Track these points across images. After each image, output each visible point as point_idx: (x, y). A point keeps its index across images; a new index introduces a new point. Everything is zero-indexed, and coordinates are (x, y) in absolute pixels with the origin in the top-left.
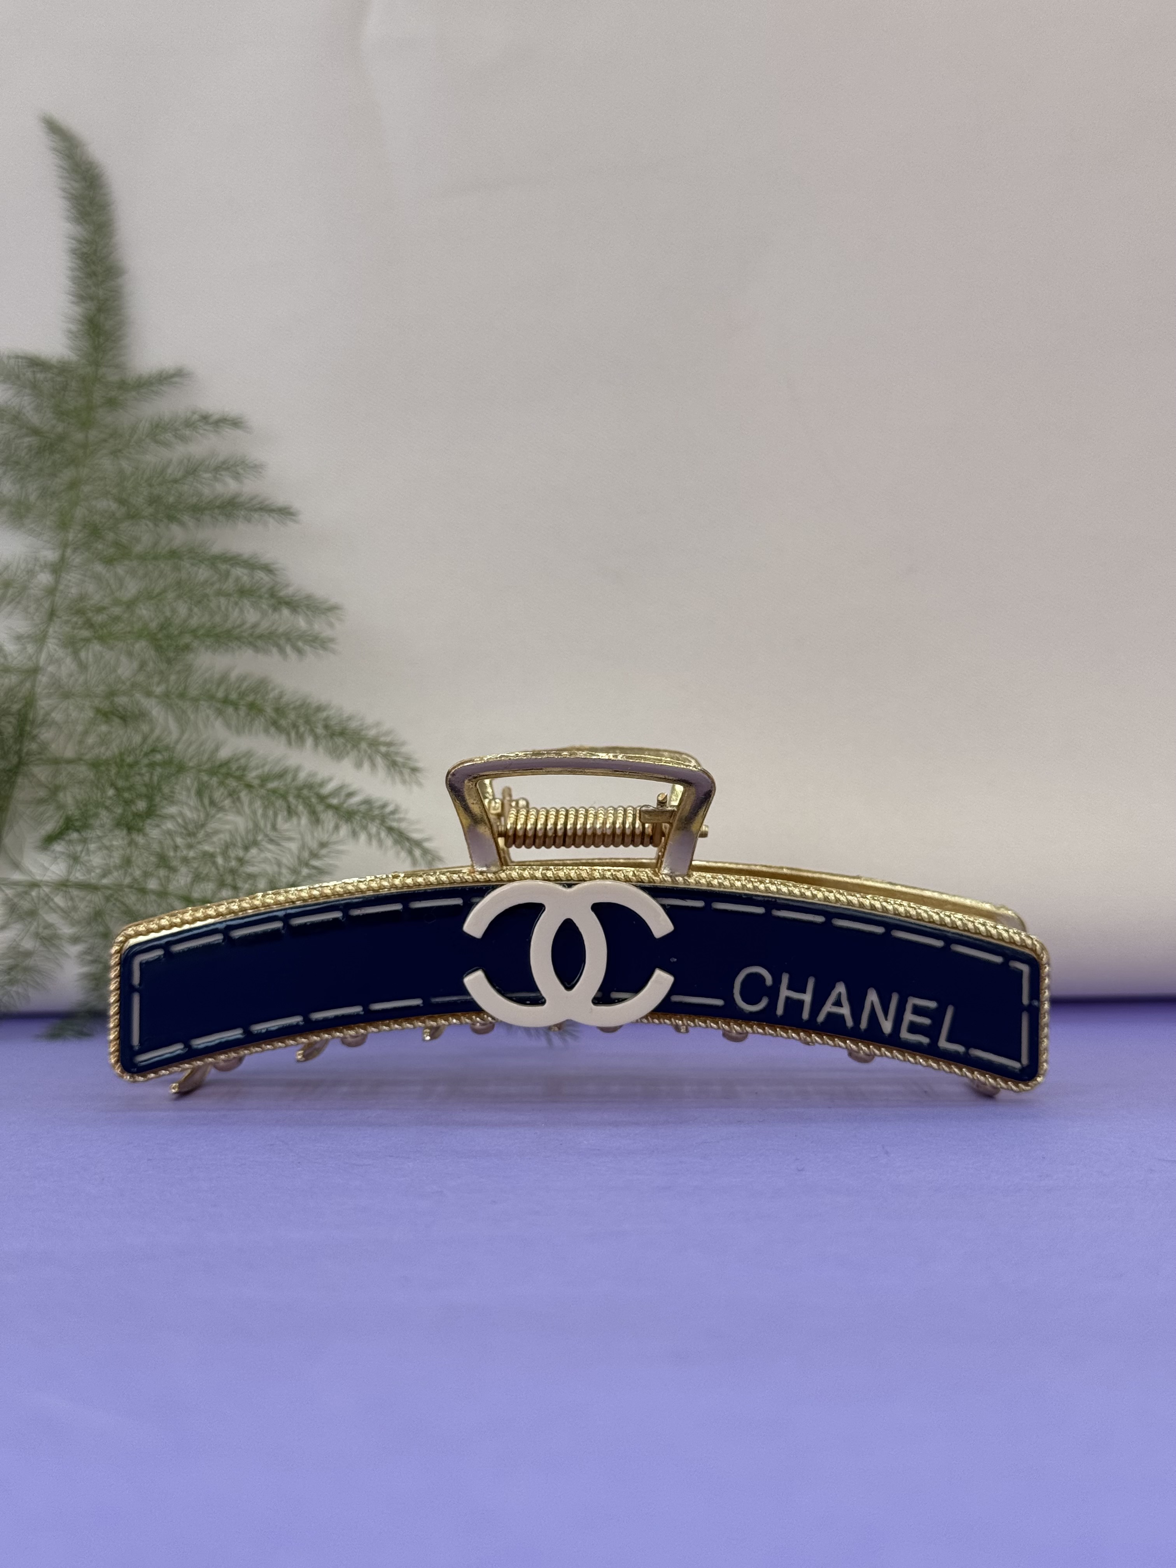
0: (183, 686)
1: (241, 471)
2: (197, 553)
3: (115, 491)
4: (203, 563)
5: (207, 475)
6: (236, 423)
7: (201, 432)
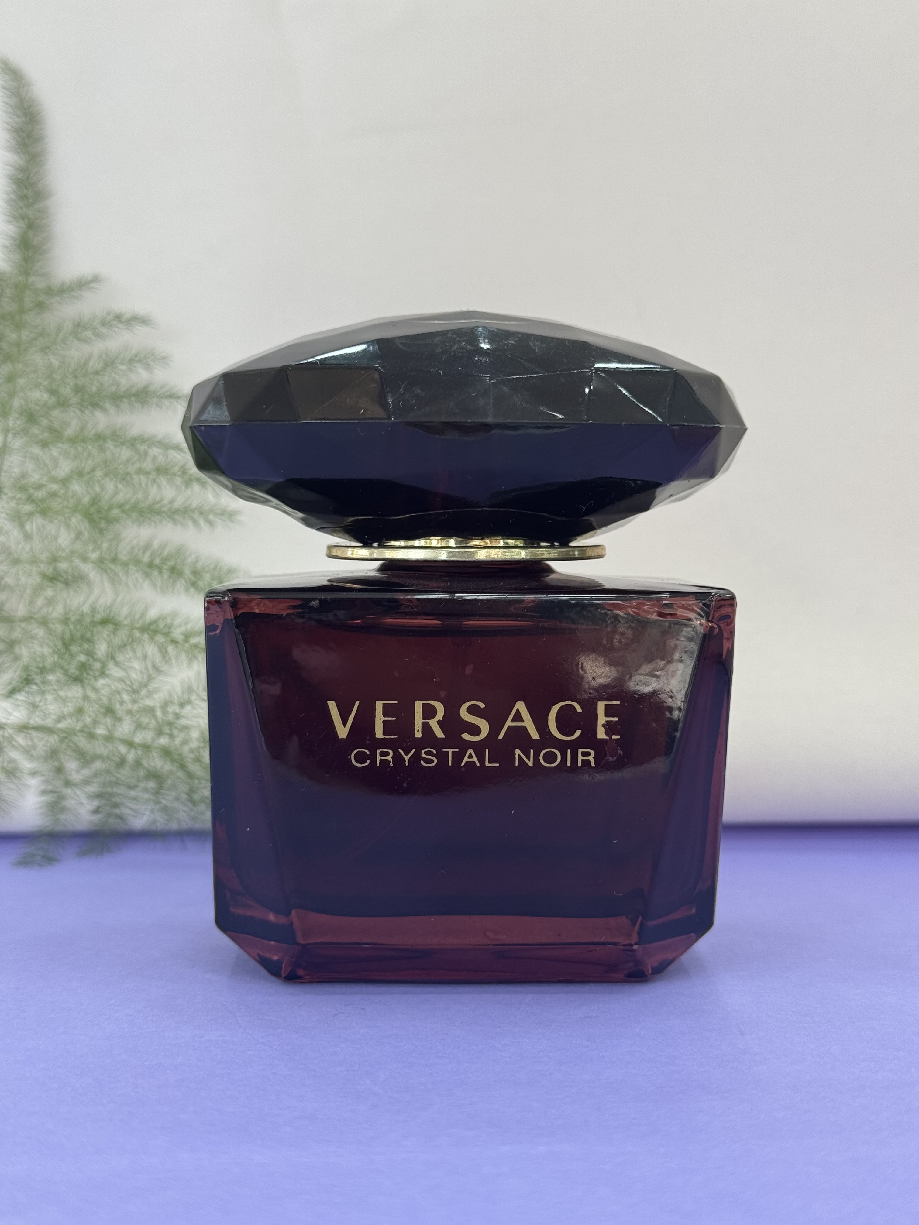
0: (114, 552)
1: (151, 363)
2: (118, 436)
3: (45, 383)
4: (124, 445)
5: (123, 367)
6: (144, 321)
7: (116, 329)
